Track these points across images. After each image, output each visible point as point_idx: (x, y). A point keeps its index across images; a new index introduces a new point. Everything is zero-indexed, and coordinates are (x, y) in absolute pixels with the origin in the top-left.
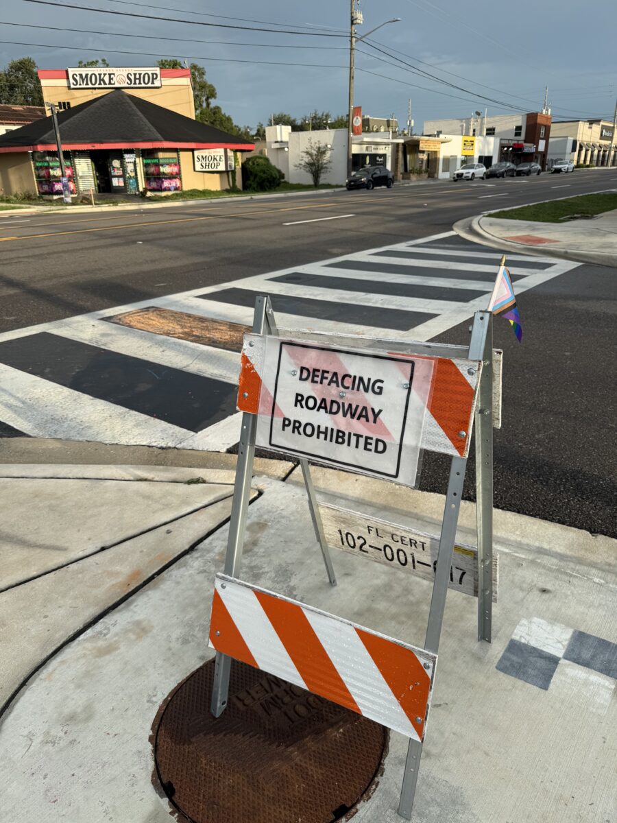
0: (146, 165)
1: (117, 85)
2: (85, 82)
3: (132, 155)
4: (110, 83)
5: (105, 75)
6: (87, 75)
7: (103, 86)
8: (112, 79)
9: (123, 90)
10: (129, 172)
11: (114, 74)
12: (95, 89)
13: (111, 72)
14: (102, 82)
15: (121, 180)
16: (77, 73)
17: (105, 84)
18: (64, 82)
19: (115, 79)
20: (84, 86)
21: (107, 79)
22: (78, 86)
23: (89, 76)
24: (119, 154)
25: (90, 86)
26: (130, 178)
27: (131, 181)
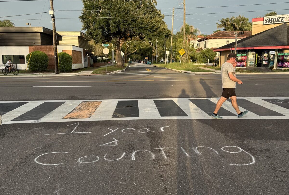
0: (279, 56)
1: (285, 22)
2: (270, 22)
3: (273, 52)
4: (282, 21)
5: (280, 18)
6: (272, 19)
7: (278, 22)
8: (283, 19)
9: (287, 23)
10: (271, 58)
11: (284, 17)
12: (274, 24)
13: (283, 17)
14: (278, 21)
15: (267, 62)
16: (268, 18)
17: (279, 21)
18: (262, 22)
19: (284, 19)
20: (270, 23)
21: (280, 20)
22: (267, 23)
23: (273, 19)
24: (268, 51)
25: (272, 23)
26: (271, 61)
27: (271, 62)
